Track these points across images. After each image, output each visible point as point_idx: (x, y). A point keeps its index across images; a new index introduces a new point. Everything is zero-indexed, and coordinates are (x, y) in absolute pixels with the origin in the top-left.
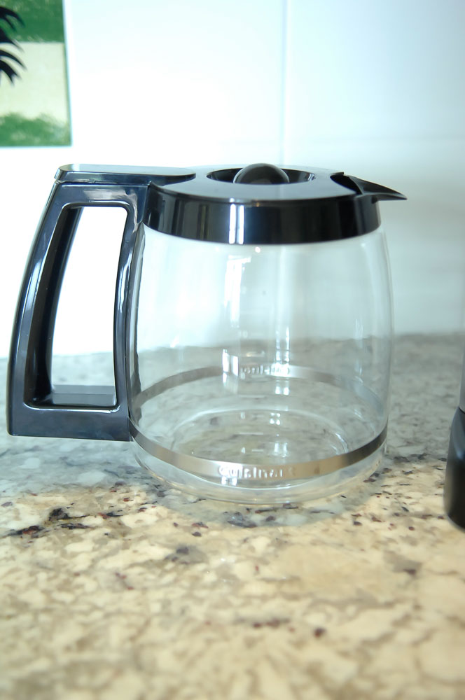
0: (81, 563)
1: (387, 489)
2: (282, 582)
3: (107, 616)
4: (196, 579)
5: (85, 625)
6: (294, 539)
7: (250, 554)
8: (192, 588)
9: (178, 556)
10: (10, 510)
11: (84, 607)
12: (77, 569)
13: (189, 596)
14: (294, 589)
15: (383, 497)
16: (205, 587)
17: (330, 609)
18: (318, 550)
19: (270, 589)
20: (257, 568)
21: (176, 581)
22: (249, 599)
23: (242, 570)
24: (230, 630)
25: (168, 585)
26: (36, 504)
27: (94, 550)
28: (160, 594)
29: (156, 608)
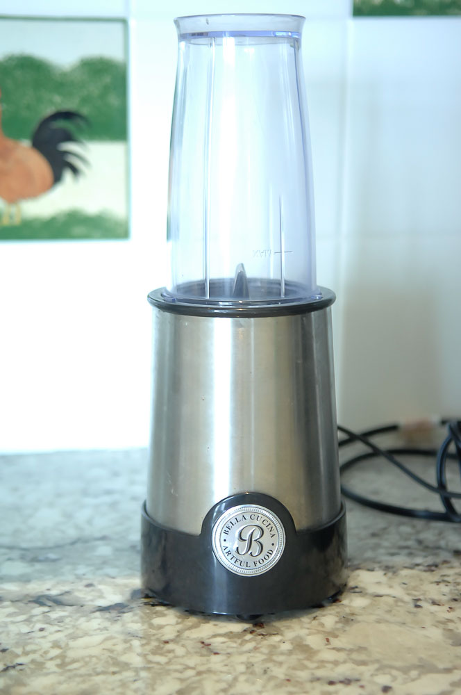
0: (169, 633)
1: (446, 579)
2: (351, 651)
3: (199, 673)
4: (274, 647)
5: (182, 680)
6: (359, 618)
7: (320, 628)
8: (271, 654)
9: (255, 629)
10: (93, 590)
11: (179, 667)
12: (166, 638)
13: (269, 659)
14: (363, 657)
15: (442, 585)
16: (282, 654)
17: (395, 672)
18: (383, 627)
19: (341, 656)
20: (328, 640)
21: (256, 648)
22: (322, 663)
23: (314, 641)
24: (308, 686)
25: (249, 652)
26: (116, 585)
27: (178, 623)
28: (244, 658)
29: (242, 668)
